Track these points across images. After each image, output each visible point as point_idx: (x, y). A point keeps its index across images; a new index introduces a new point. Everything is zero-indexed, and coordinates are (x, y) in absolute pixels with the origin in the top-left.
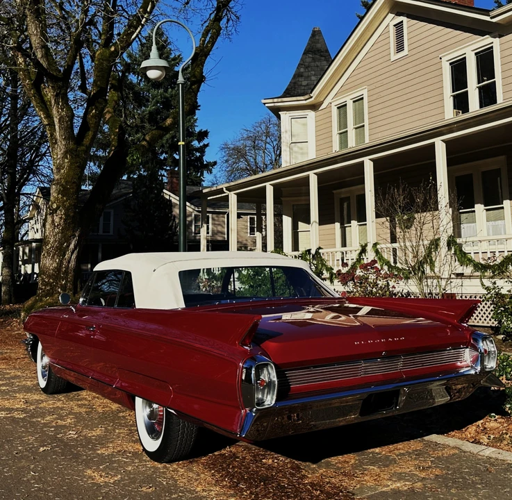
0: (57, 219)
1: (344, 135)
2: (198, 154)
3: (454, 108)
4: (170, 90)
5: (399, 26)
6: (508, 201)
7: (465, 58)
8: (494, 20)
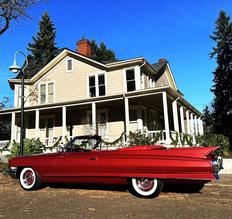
1: (43, 95)
3: (90, 92)
5: (70, 62)
6: (108, 123)
7: (95, 76)
8: (107, 67)
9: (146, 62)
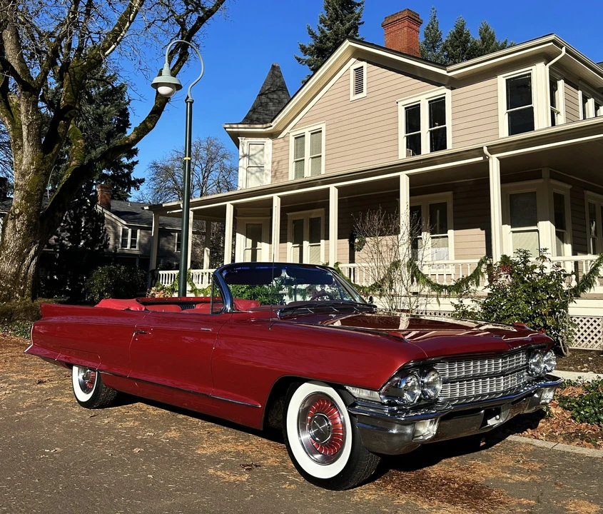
0: (18, 224)
1: (300, 162)
2: (126, 171)
3: (407, 148)
4: (103, 107)
5: (359, 71)
6: (452, 231)
7: (419, 104)
8: (450, 74)
9: (567, 51)
